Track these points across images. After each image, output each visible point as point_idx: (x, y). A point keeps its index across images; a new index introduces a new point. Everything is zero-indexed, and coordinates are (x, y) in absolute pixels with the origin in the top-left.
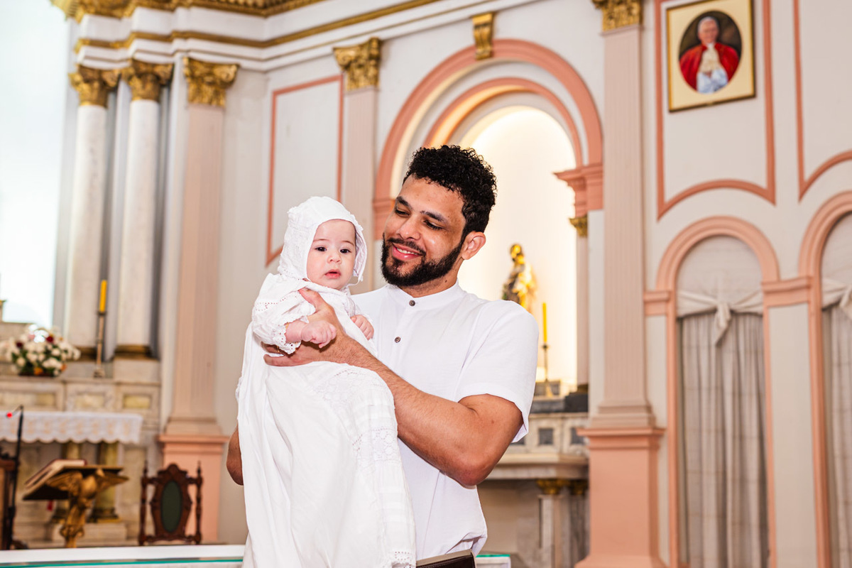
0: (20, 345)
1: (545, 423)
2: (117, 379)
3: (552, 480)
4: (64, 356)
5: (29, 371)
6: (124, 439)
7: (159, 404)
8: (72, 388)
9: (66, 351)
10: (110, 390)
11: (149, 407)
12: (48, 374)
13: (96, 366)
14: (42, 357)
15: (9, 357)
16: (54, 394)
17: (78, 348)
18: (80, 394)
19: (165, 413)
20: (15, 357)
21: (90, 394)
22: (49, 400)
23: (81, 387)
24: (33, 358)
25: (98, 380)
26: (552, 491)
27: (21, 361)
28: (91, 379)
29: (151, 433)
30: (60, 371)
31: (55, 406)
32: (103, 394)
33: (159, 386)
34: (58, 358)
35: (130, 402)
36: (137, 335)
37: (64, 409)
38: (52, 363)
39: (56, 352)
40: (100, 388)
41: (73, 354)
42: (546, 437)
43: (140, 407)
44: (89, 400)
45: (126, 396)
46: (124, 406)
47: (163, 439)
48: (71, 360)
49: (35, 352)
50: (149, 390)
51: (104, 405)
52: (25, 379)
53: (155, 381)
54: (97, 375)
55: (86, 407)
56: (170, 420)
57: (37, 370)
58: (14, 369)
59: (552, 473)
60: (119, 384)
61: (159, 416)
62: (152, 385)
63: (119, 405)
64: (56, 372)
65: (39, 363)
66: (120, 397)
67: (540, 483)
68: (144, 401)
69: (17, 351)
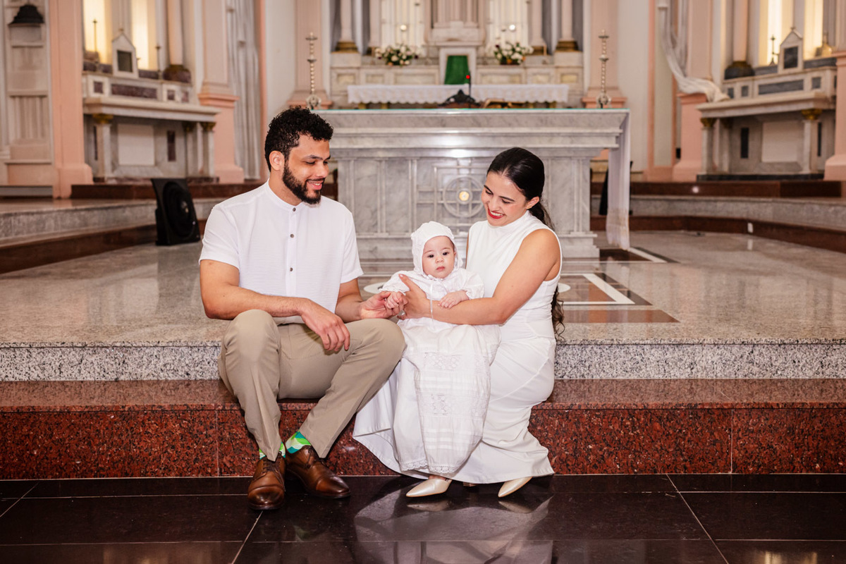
0: (497, 46)
1: (815, 74)
2: (557, 64)
3: (812, 110)
4: (523, 52)
5: (504, 61)
6: (558, 100)
7: (583, 79)
8: (530, 71)
9: (524, 48)
10: (552, 71)
11: (577, 82)
12: (515, 63)
13: (545, 57)
14: (511, 53)
15: (492, 54)
16: (520, 75)
17: (533, 47)
18: (535, 74)
19: (587, 84)
20: (496, 53)
21: (541, 74)
22: (517, 79)
23: (535, 70)
24: (505, 53)
25: (545, 66)
26: (811, 117)
27: (499, 56)
28: (541, 65)
29: (579, 98)
30: (522, 61)
31: (521, 82)
32: (548, 74)
33: (582, 68)
34: (520, 53)
35: (566, 78)
36: (567, 36)
37: (526, 83)
38: (517, 56)
39: (518, 49)
40: (546, 71)
41: (529, 50)
42: (816, 83)
43: (572, 82)
44: (540, 78)
45: (563, 75)
46: (562, 82)
47: (585, 100)
48: (527, 54)
49: (507, 50)
50: (576, 71)
51: (549, 81)
52: (503, 66)
53: (580, 65)
54: (544, 63)
55: (539, 82)
56: (590, 89)
57: (509, 61)
58: (497, 62)
59: (811, 106)
60: (557, 67)
61: (583, 87)
62: (578, 67)
63: (559, 80)
64: (519, 62)
65: (510, 57)
66: (559, 75)
67: (804, 113)
68: (574, 77)
69: (496, 49)
